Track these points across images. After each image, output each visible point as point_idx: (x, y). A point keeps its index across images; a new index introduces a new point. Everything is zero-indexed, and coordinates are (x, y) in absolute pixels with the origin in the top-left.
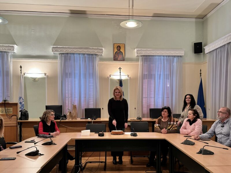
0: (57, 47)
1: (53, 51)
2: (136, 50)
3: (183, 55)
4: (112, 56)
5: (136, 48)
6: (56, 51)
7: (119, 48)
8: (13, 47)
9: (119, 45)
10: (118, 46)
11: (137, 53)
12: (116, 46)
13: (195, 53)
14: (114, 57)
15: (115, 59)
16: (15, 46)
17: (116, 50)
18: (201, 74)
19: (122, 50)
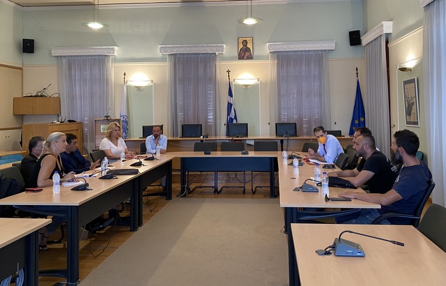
0: (166, 47)
1: (161, 52)
2: (268, 44)
3: (334, 48)
6: (165, 52)
7: (245, 43)
8: (113, 49)
9: (245, 39)
11: (269, 49)
13: (351, 45)
14: (240, 55)
17: (241, 46)
18: (357, 74)
19: (249, 46)
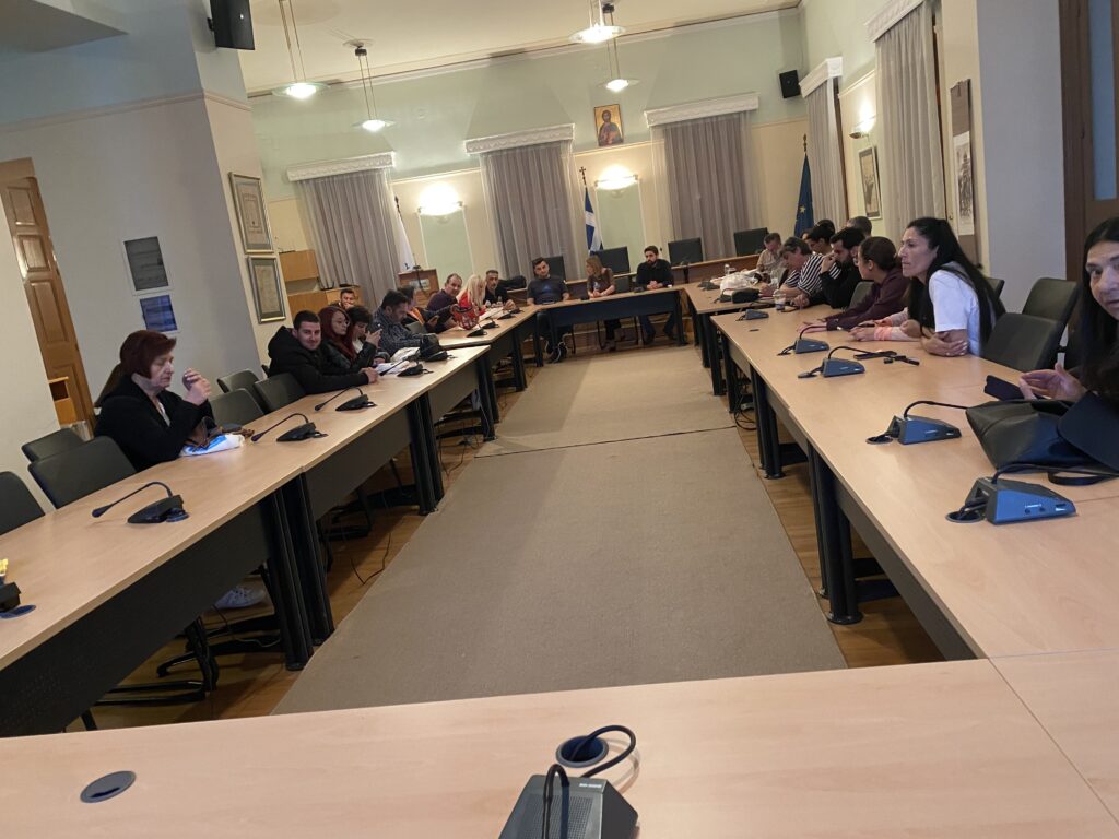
0: (477, 142)
1: (469, 151)
2: (645, 114)
3: (757, 107)
4: (594, 138)
5: (646, 110)
6: (475, 150)
7: (607, 115)
8: (389, 157)
9: (604, 109)
10: (606, 111)
11: (650, 122)
12: (599, 112)
13: (785, 97)
14: (600, 138)
15: (603, 143)
16: (393, 154)
18: (805, 145)
19: (615, 120)
